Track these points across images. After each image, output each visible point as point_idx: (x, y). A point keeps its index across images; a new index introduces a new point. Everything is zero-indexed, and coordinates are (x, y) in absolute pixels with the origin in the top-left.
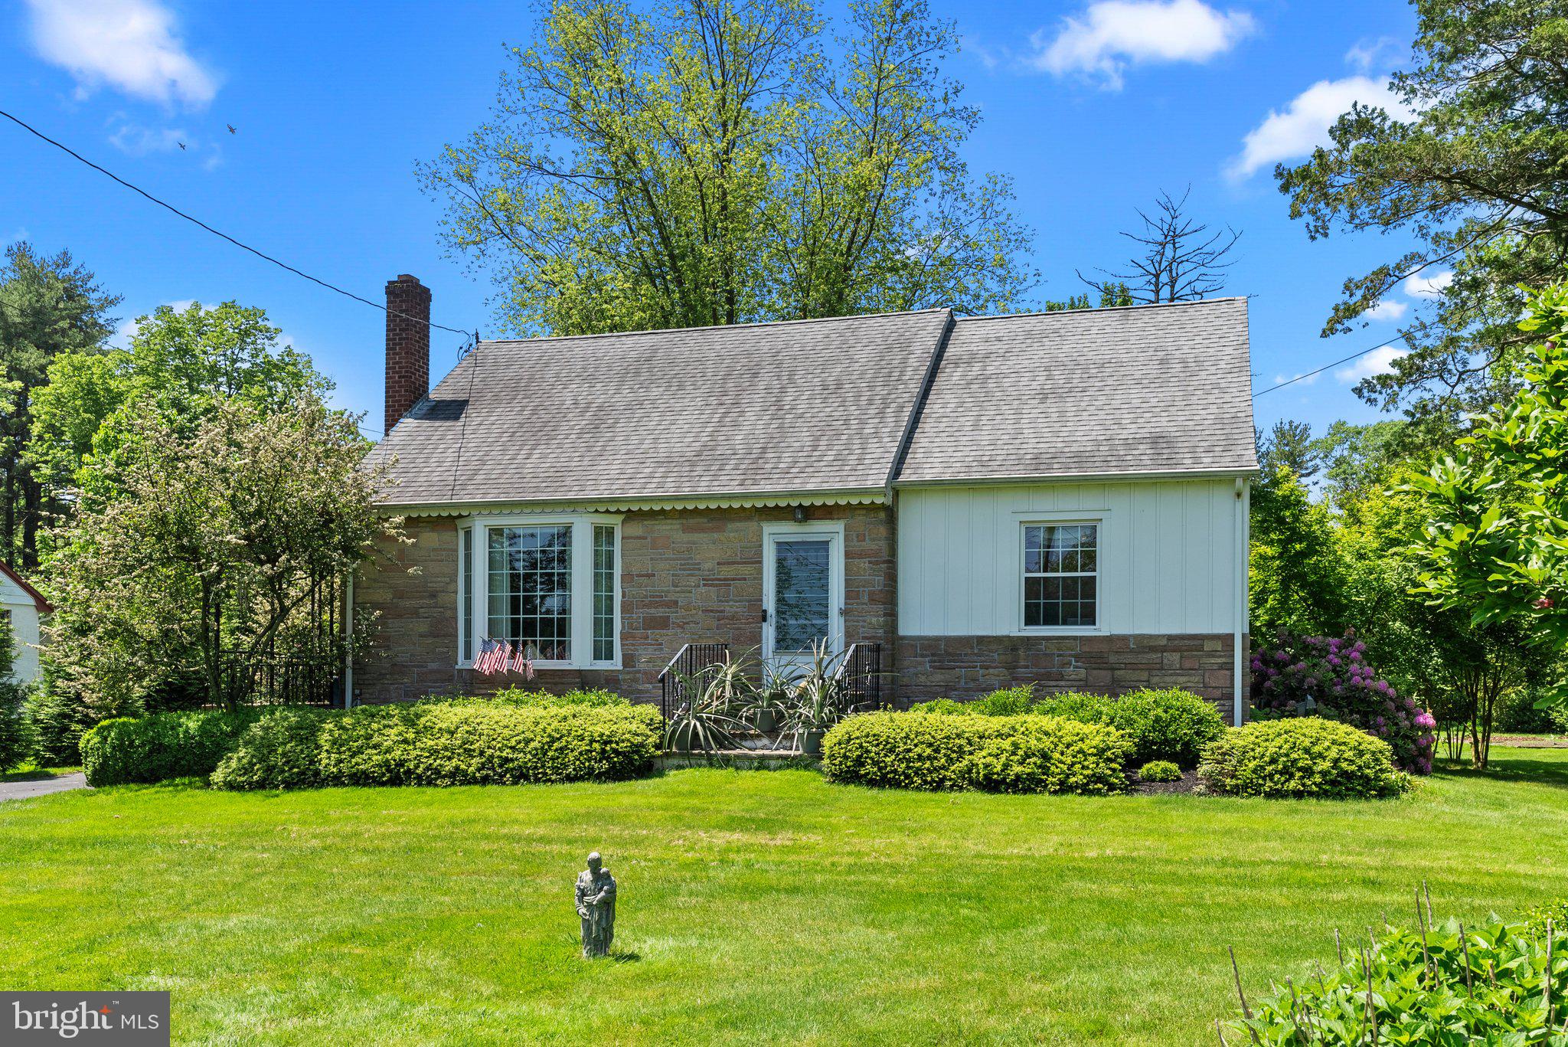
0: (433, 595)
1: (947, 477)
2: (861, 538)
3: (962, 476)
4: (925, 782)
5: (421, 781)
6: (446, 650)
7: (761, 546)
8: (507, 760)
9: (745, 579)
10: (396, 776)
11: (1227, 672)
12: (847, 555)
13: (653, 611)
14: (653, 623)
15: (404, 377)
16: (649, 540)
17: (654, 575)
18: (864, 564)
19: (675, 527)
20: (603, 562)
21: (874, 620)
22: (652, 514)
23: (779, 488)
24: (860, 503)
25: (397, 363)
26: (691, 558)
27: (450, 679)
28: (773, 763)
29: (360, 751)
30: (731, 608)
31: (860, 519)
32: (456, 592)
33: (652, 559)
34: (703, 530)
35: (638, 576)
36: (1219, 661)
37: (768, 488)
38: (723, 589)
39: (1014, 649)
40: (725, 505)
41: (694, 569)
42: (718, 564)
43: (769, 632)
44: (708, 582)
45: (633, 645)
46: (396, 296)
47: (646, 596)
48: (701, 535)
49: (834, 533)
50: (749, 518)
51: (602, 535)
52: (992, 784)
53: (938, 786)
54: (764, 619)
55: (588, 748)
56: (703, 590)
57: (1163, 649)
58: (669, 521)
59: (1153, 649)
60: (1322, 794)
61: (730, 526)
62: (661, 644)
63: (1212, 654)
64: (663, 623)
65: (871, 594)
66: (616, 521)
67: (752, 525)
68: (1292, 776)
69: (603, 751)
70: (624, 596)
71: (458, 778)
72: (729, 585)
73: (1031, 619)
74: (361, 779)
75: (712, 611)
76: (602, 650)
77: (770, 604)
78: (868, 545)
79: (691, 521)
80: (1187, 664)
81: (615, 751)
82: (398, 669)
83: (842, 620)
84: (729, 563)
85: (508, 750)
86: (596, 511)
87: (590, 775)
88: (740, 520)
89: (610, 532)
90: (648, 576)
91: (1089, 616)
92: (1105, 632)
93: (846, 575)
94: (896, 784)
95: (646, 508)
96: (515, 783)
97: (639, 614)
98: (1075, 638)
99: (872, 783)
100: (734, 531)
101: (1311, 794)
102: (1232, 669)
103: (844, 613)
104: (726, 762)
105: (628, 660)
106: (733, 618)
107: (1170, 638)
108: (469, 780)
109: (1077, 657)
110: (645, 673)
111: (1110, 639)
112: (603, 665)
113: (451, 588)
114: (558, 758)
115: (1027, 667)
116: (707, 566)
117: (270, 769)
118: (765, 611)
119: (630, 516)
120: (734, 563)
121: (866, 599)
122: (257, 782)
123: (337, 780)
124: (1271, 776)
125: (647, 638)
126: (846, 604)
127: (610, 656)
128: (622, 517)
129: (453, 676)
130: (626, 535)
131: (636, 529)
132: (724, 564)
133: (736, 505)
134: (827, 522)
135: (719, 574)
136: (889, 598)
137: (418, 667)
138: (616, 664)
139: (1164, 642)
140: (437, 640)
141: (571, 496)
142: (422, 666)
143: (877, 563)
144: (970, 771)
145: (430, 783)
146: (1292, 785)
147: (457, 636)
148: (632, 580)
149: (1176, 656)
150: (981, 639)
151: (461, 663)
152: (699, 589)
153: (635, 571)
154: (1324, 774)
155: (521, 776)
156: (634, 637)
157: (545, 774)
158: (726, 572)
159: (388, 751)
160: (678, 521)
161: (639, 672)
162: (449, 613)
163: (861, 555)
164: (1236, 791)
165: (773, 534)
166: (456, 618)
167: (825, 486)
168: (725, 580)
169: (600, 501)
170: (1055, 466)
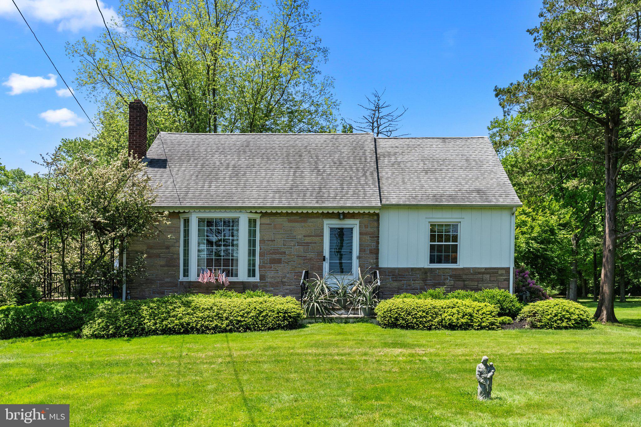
0: (168, 248)
1: (401, 203)
2: (366, 227)
3: (408, 203)
4: (425, 327)
5: (199, 331)
6: (174, 273)
7: (323, 229)
8: (240, 321)
9: (316, 243)
10: (187, 330)
11: (507, 282)
12: (361, 234)
13: (274, 256)
14: (273, 261)
15: (138, 147)
16: (273, 225)
17: (275, 241)
18: (367, 238)
19: (285, 220)
20: (252, 233)
21: (372, 261)
22: (275, 214)
23: (335, 205)
24: (364, 212)
25: (134, 140)
26: (292, 234)
27: (176, 286)
28: (351, 320)
29: (165, 319)
30: (310, 255)
31: (366, 220)
32: (179, 247)
33: (274, 234)
34: (297, 222)
35: (267, 241)
36: (504, 278)
37: (330, 205)
38: (306, 247)
39: (426, 273)
41: (293, 238)
42: (304, 236)
43: (326, 266)
44: (299, 244)
45: (265, 271)
46: (134, 109)
47: (271, 250)
48: (296, 224)
49: (354, 224)
50: (318, 217)
51: (252, 223)
52: (452, 327)
53: (430, 329)
54: (324, 260)
55: (277, 315)
56: (297, 247)
57: (483, 273)
58: (282, 217)
59: (480, 273)
60: (575, 328)
61: (310, 220)
62: (278, 270)
63: (502, 275)
64: (279, 261)
65: (370, 250)
66: (257, 217)
67: (319, 220)
68: (563, 321)
69: (284, 317)
70: (260, 249)
71: (217, 330)
72: (309, 245)
73: (432, 261)
74: (167, 331)
75: (301, 256)
76: (251, 273)
77: (327, 253)
78: (369, 230)
79: (292, 218)
80: (492, 279)
81: (290, 317)
82: (149, 281)
83: (358, 261)
84: (309, 236)
85: (240, 317)
86: (251, 212)
87: (279, 327)
88: (314, 218)
89: (255, 221)
90: (272, 241)
91: (455, 261)
92: (461, 267)
93: (360, 242)
94: (413, 328)
95: (274, 211)
96: (245, 331)
97: (268, 257)
98: (450, 269)
99: (402, 327)
100: (311, 222)
101: (571, 328)
102: (509, 281)
103: (359, 258)
104: (331, 320)
105: (262, 277)
106: (310, 259)
107: (486, 269)
108: (225, 331)
109: (451, 276)
110: (270, 283)
111: (463, 269)
112: (252, 279)
113: (177, 244)
114: (263, 320)
115: (431, 280)
116: (299, 237)
117: (117, 328)
118: (324, 257)
119: (264, 215)
120: (311, 236)
121: (368, 252)
122: (111, 334)
123: (154, 332)
124: (556, 321)
125: (271, 268)
126: (359, 254)
127: (254, 276)
128: (260, 215)
129: (177, 284)
130: (262, 223)
131: (266, 220)
132: (307, 236)
134: (352, 220)
135: (304, 240)
136: (376, 252)
137: (160, 280)
138: (257, 279)
139: (483, 270)
140: (169, 268)
141: (239, 205)
142: (162, 280)
143: (373, 237)
144: (442, 322)
145: (203, 332)
146: (564, 324)
147: (179, 266)
148: (265, 243)
149: (488, 276)
150: (412, 269)
151: (182, 278)
152: (295, 247)
153: (265, 238)
154: (575, 320)
155: (247, 328)
156: (265, 267)
157: (258, 327)
158: (308, 240)
159: (181, 318)
160: (286, 218)
161: (267, 282)
162: (175, 256)
163: (366, 234)
164: (542, 327)
165: (328, 224)
166: (179, 259)
167: (355, 205)
168: (307, 243)
169: (254, 208)
170: (444, 200)
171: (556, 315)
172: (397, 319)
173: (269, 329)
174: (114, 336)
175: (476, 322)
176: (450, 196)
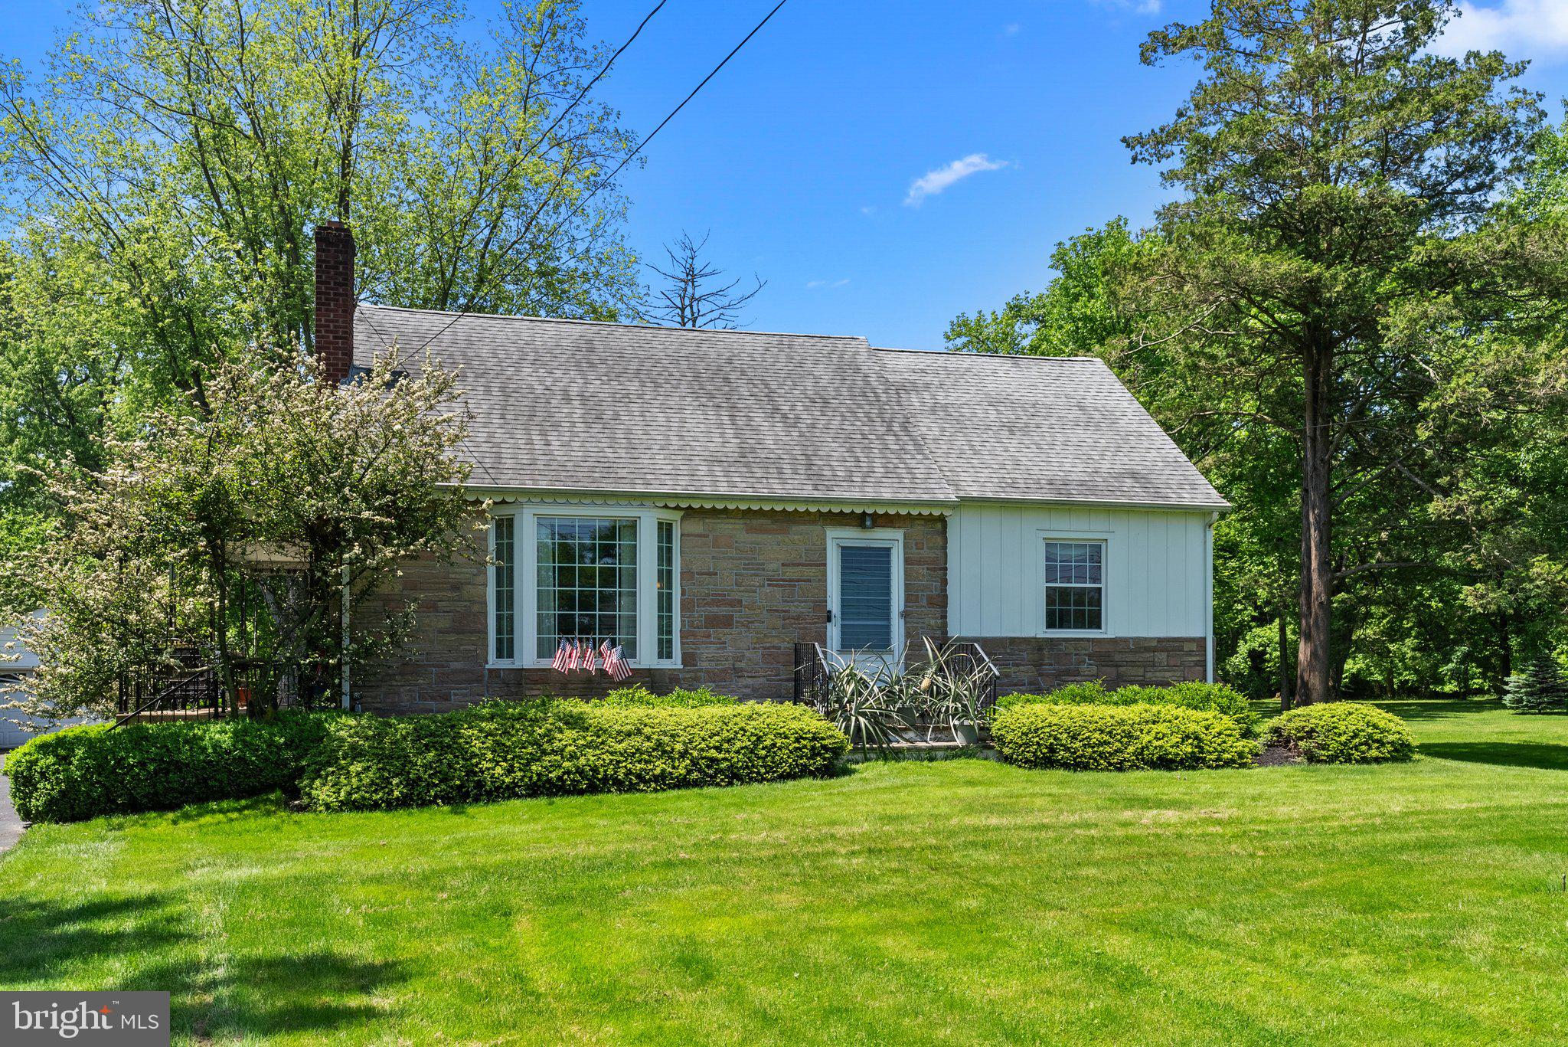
0: (456, 587)
1: (990, 495)
2: (919, 546)
3: (1003, 495)
4: (1110, 764)
5: (621, 786)
6: (472, 648)
7: (825, 549)
8: (713, 760)
9: (810, 581)
10: (594, 784)
11: (1201, 669)
12: (907, 561)
13: (715, 609)
14: (713, 622)
15: (341, 338)
16: (711, 537)
17: (716, 574)
18: (922, 570)
19: (737, 527)
20: (665, 555)
21: (932, 622)
22: (714, 512)
23: (857, 495)
24: (920, 514)
25: (332, 321)
26: (755, 559)
27: (479, 679)
28: (940, 754)
30: (796, 608)
31: (919, 529)
32: (485, 585)
33: (713, 558)
34: (767, 531)
35: (698, 574)
36: (1195, 659)
37: (847, 495)
38: (788, 590)
39: (1040, 649)
40: (790, 508)
41: (758, 569)
42: (783, 565)
43: (834, 632)
44: (772, 582)
45: (694, 644)
46: (329, 244)
47: (708, 595)
48: (765, 536)
49: (893, 539)
50: (814, 522)
51: (665, 531)
52: (1165, 763)
53: (1120, 768)
54: (829, 619)
55: (797, 745)
56: (768, 590)
57: (1154, 650)
58: (731, 521)
59: (1147, 649)
60: (1394, 759)
61: (794, 528)
62: (725, 643)
63: (1190, 653)
64: (727, 622)
65: (929, 598)
66: (674, 517)
67: (816, 529)
68: (1370, 748)
69: (813, 748)
70: (683, 594)
71: (663, 782)
72: (795, 586)
73: (1051, 624)
74: (543, 788)
75: (777, 611)
76: (665, 650)
77: (834, 604)
78: (926, 553)
79: (754, 522)
80: (1172, 663)
82: (409, 669)
83: (902, 621)
84: (793, 565)
86: (666, 507)
87: (804, 772)
88: (805, 523)
89: (670, 526)
90: (709, 574)
91: (1095, 622)
92: (1110, 635)
93: (906, 579)
94: (1086, 767)
95: (720, 506)
96: (730, 784)
97: (700, 613)
98: (1088, 640)
99: (1066, 766)
100: (799, 533)
101: (1386, 760)
102: (1205, 666)
103: (905, 615)
104: (897, 755)
105: (687, 659)
106: (798, 618)
107: (1160, 640)
108: (683, 783)
109: (1090, 656)
110: (708, 672)
111: (1115, 641)
112: (665, 664)
113: (480, 579)
114: (766, 756)
115: (1051, 665)
116: (774, 566)
117: (412, 783)
118: (830, 612)
119: (690, 512)
120: (799, 565)
121: (925, 603)
122: (398, 798)
123: (509, 792)
124: (1356, 748)
125: (709, 636)
126: (906, 606)
127: (669, 656)
128: (682, 513)
129: (483, 676)
130: (686, 532)
131: (696, 526)
132: (788, 565)
133: (802, 508)
134: (889, 529)
135: (784, 573)
136: (940, 602)
137: (437, 666)
138: (675, 663)
139: (1154, 644)
140: (461, 636)
141: (640, 489)
142: (443, 666)
143: (934, 570)
144: (1142, 753)
145: (632, 788)
146: (1374, 753)
147: (486, 633)
148: (693, 578)
149: (1164, 655)
150: (1013, 641)
151: (493, 662)
152: (762, 589)
153: (695, 568)
154: (1392, 743)
155: (734, 776)
156: (694, 635)
157: (758, 773)
158: (791, 573)
159: (573, 757)
160: (742, 521)
161: (700, 670)
162: (476, 608)
163: (919, 562)
164: (1332, 759)
165: (835, 539)
166: (485, 614)
167: (901, 497)
168: (790, 580)
169: (676, 496)
170: (1074, 492)
171: (1356, 736)
172: (1052, 749)
173: (784, 777)
174: (405, 803)
175: (1210, 753)
176: (1082, 483)
